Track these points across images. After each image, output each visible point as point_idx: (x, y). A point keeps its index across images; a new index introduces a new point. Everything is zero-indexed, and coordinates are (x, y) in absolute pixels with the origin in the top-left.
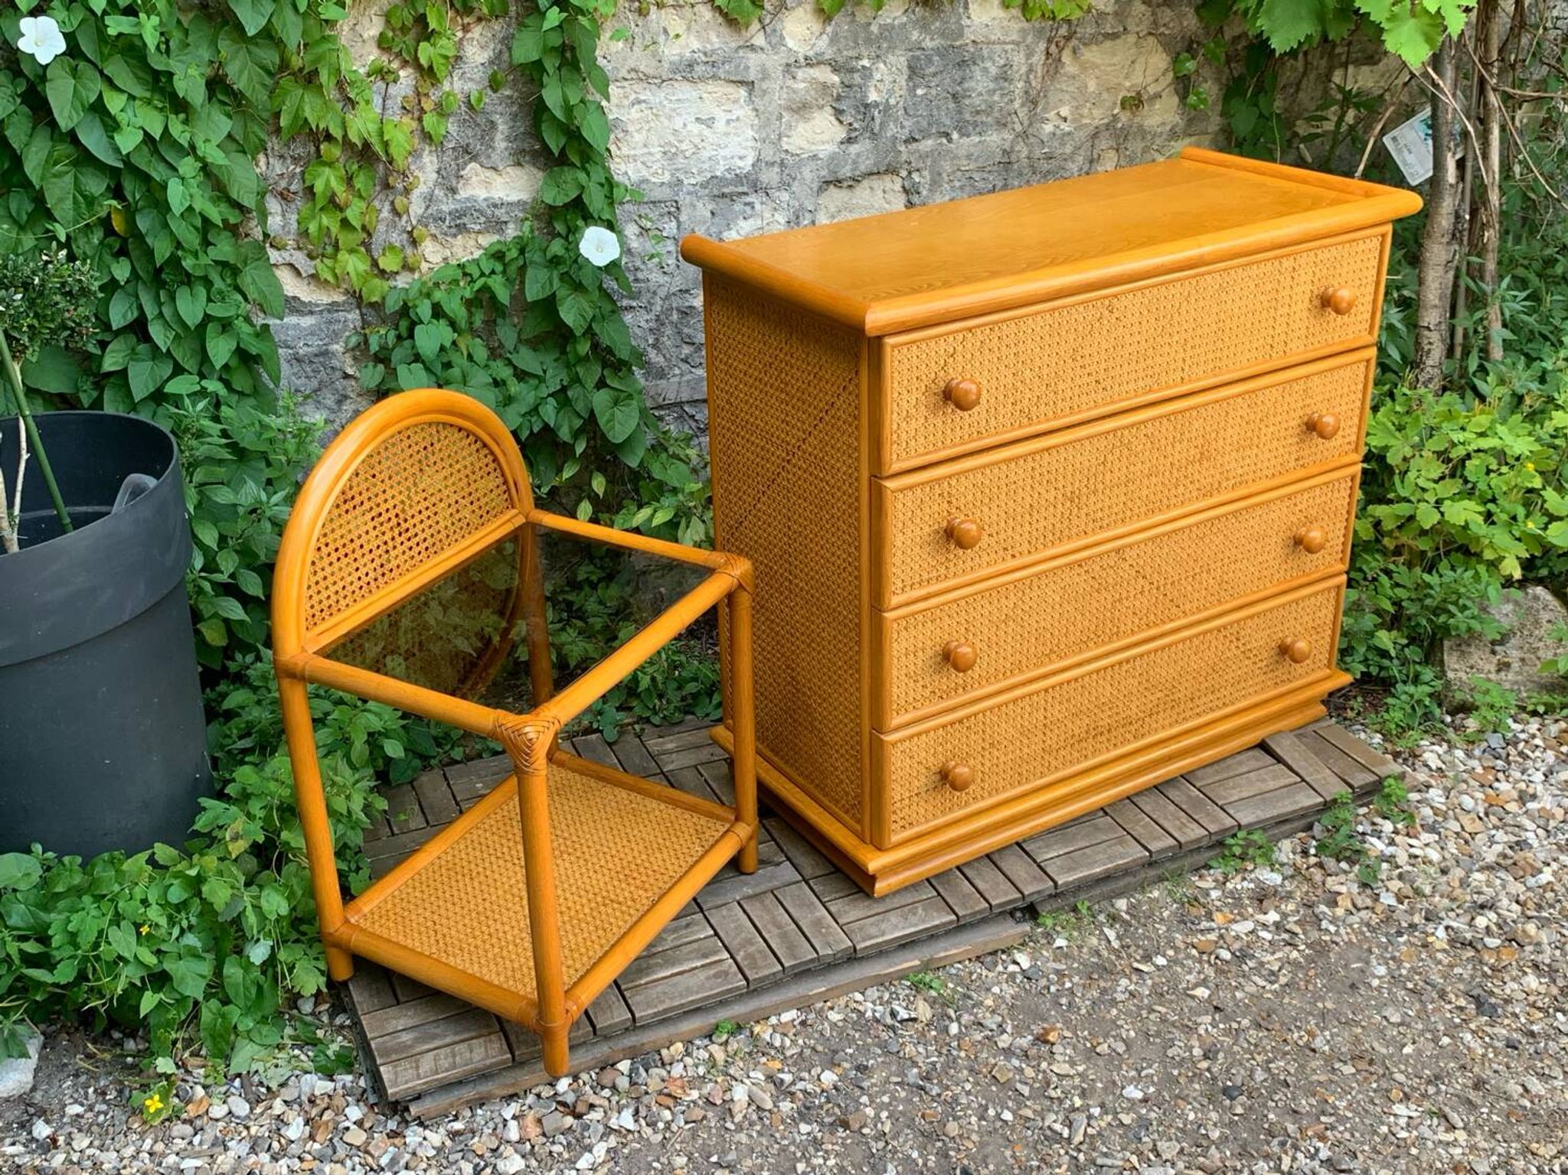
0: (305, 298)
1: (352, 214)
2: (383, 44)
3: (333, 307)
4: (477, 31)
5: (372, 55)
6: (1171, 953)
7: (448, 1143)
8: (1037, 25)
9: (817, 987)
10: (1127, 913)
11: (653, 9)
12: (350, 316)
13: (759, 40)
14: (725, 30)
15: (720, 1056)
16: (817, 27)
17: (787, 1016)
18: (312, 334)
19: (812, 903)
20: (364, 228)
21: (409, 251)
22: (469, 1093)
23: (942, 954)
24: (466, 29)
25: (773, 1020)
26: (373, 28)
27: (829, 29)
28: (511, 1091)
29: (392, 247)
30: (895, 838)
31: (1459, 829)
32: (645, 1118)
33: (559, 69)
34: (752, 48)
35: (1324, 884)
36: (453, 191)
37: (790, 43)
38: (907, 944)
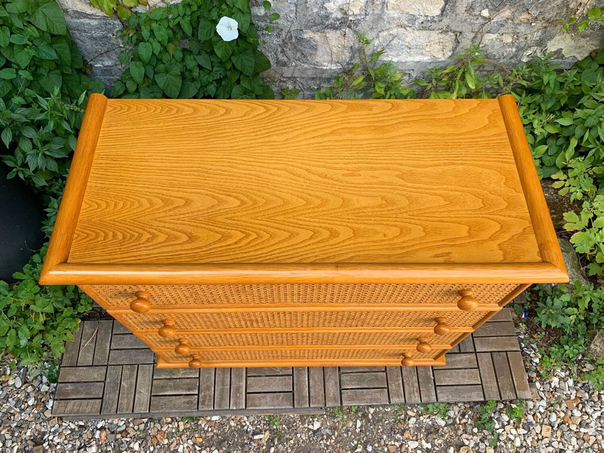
3: (105, 18)
6: (376, 445)
7: (77, 429)
10: (372, 415)
12: (116, 22)
15: (181, 428)
17: (215, 418)
18: (98, 28)
19: (242, 376)
25: (208, 418)
31: (539, 432)
32: (143, 447)
35: (461, 435)
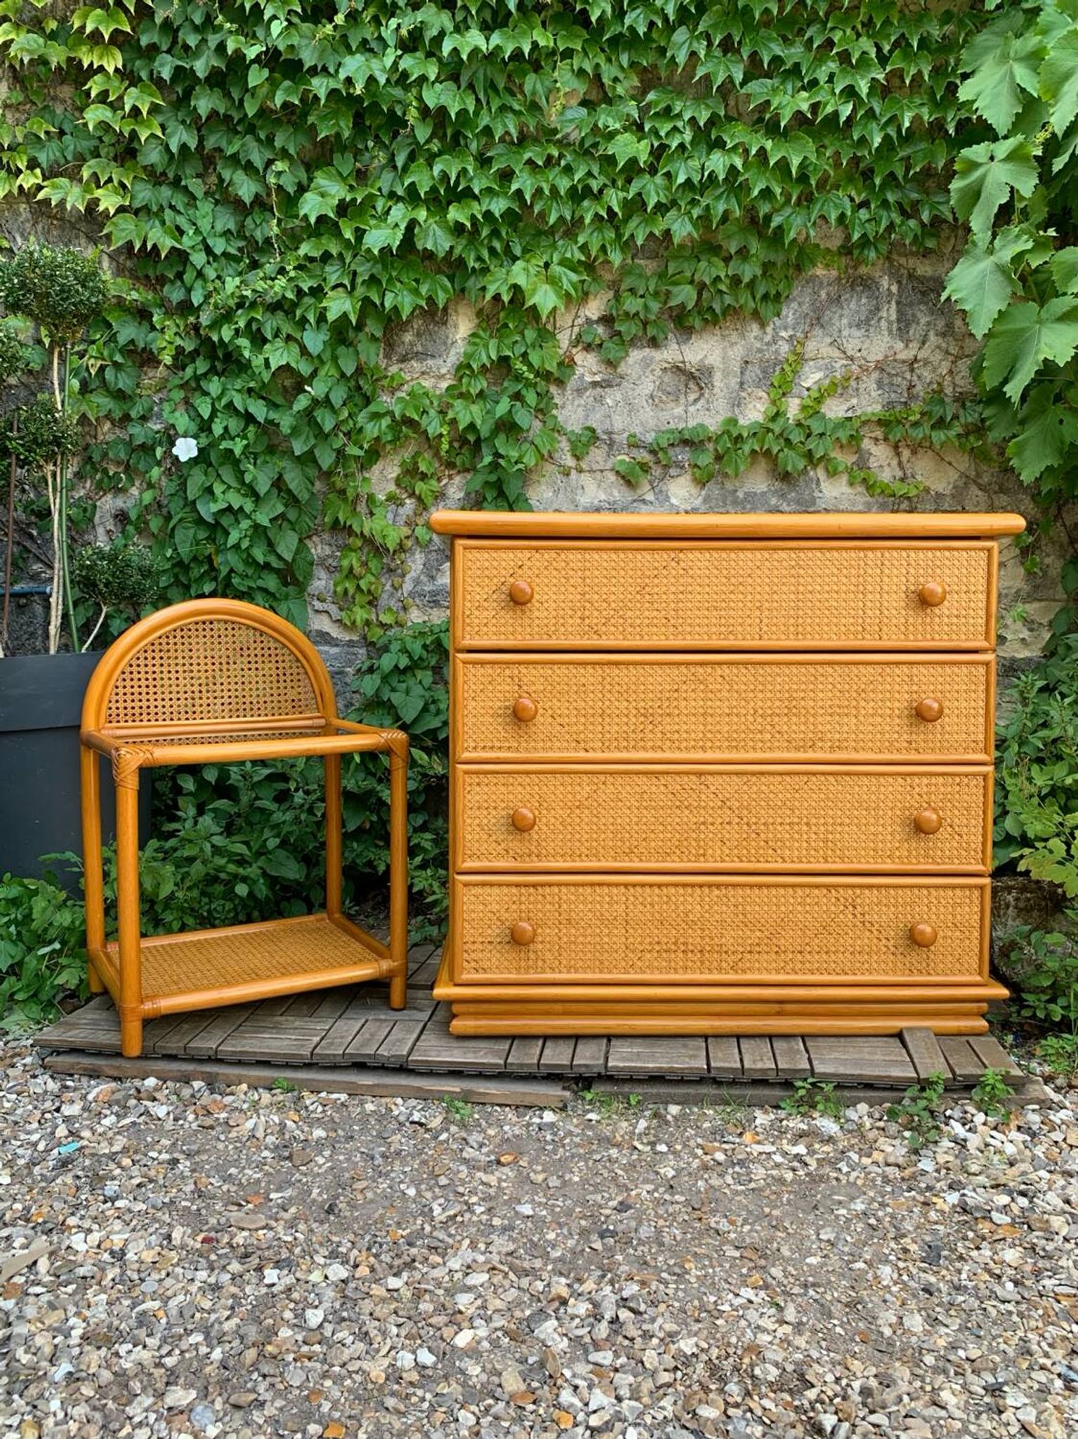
0: (334, 635)
1: (363, 584)
2: (398, 482)
3: (351, 644)
4: (457, 479)
5: (392, 487)
8: (880, 500)
9: (367, 1080)
10: (674, 1116)
11: (573, 472)
12: (360, 651)
13: (650, 497)
14: (624, 489)
16: (694, 491)
17: (335, 1096)
18: (336, 659)
19: (413, 1032)
20: (369, 591)
21: (402, 613)
22: (86, 1061)
23: (482, 1090)
24: (450, 477)
25: (323, 1094)
26: (394, 472)
27: (703, 493)
28: (116, 1074)
29: (390, 609)
30: (466, 977)
32: (176, 1115)
33: (495, 498)
34: (644, 501)
36: (432, 578)
37: (674, 501)
38: (456, 1073)
